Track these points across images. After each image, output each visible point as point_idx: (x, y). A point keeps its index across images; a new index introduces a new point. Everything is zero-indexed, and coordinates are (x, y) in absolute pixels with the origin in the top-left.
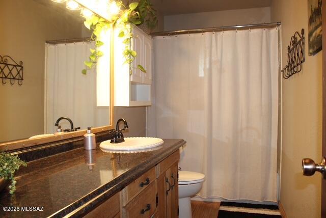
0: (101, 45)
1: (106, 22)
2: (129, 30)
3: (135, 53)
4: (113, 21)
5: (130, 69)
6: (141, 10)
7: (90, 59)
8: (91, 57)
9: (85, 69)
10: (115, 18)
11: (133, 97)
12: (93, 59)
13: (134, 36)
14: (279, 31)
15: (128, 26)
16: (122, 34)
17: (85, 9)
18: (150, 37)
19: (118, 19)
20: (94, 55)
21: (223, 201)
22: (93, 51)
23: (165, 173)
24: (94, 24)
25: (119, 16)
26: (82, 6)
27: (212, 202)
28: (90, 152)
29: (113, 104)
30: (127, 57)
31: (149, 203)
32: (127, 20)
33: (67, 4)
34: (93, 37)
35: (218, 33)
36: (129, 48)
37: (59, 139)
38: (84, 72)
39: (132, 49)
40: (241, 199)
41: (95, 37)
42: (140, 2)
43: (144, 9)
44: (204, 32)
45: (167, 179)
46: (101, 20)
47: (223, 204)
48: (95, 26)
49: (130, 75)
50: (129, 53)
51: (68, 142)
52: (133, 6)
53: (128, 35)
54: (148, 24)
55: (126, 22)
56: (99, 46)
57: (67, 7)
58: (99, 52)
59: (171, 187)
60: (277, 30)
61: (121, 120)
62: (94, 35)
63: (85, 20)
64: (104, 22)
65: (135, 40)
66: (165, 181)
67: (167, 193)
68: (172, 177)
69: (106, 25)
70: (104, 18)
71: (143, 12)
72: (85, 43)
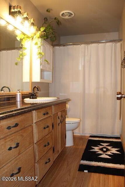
0: (25, 49)
1: (28, 37)
2: (40, 42)
3: (43, 54)
4: (32, 37)
5: (41, 62)
6: (47, 32)
7: (20, 57)
8: (20, 56)
9: (17, 62)
10: (33, 35)
11: (42, 77)
12: (21, 57)
13: (43, 45)
14: (121, 44)
15: (40, 40)
16: (36, 44)
17: (17, 30)
18: (52, 47)
19: (34, 36)
20: (22, 55)
21: (91, 135)
22: (21, 53)
23: (57, 113)
24: (22, 38)
25: (35, 34)
26: (16, 28)
27: (85, 136)
28: (19, 102)
29: (31, 81)
30: (39, 56)
31: (48, 125)
32: (39, 36)
33: (8, 27)
34: (22, 46)
35: (89, 45)
36: (40, 51)
37: (3, 95)
38: (16, 64)
39: (42, 52)
40: (100, 134)
41: (22, 45)
42: (46, 28)
43: (48, 31)
44: (81, 44)
45: (59, 117)
46: (26, 36)
47: (91, 136)
48: (22, 39)
49: (41, 65)
50: (40, 53)
51: (8, 97)
52: (42, 29)
53: (39, 44)
54: (51, 39)
55: (38, 38)
56: (24, 50)
57: (7, 29)
58: (24, 53)
59: (61, 122)
60: (120, 44)
61: (35, 87)
62: (22, 44)
63: (17, 36)
64: (27, 37)
65: (44, 47)
66: (57, 118)
67: (59, 125)
68: (62, 117)
69: (28, 39)
70: (27, 35)
71: (48, 33)
72: (17, 51)
